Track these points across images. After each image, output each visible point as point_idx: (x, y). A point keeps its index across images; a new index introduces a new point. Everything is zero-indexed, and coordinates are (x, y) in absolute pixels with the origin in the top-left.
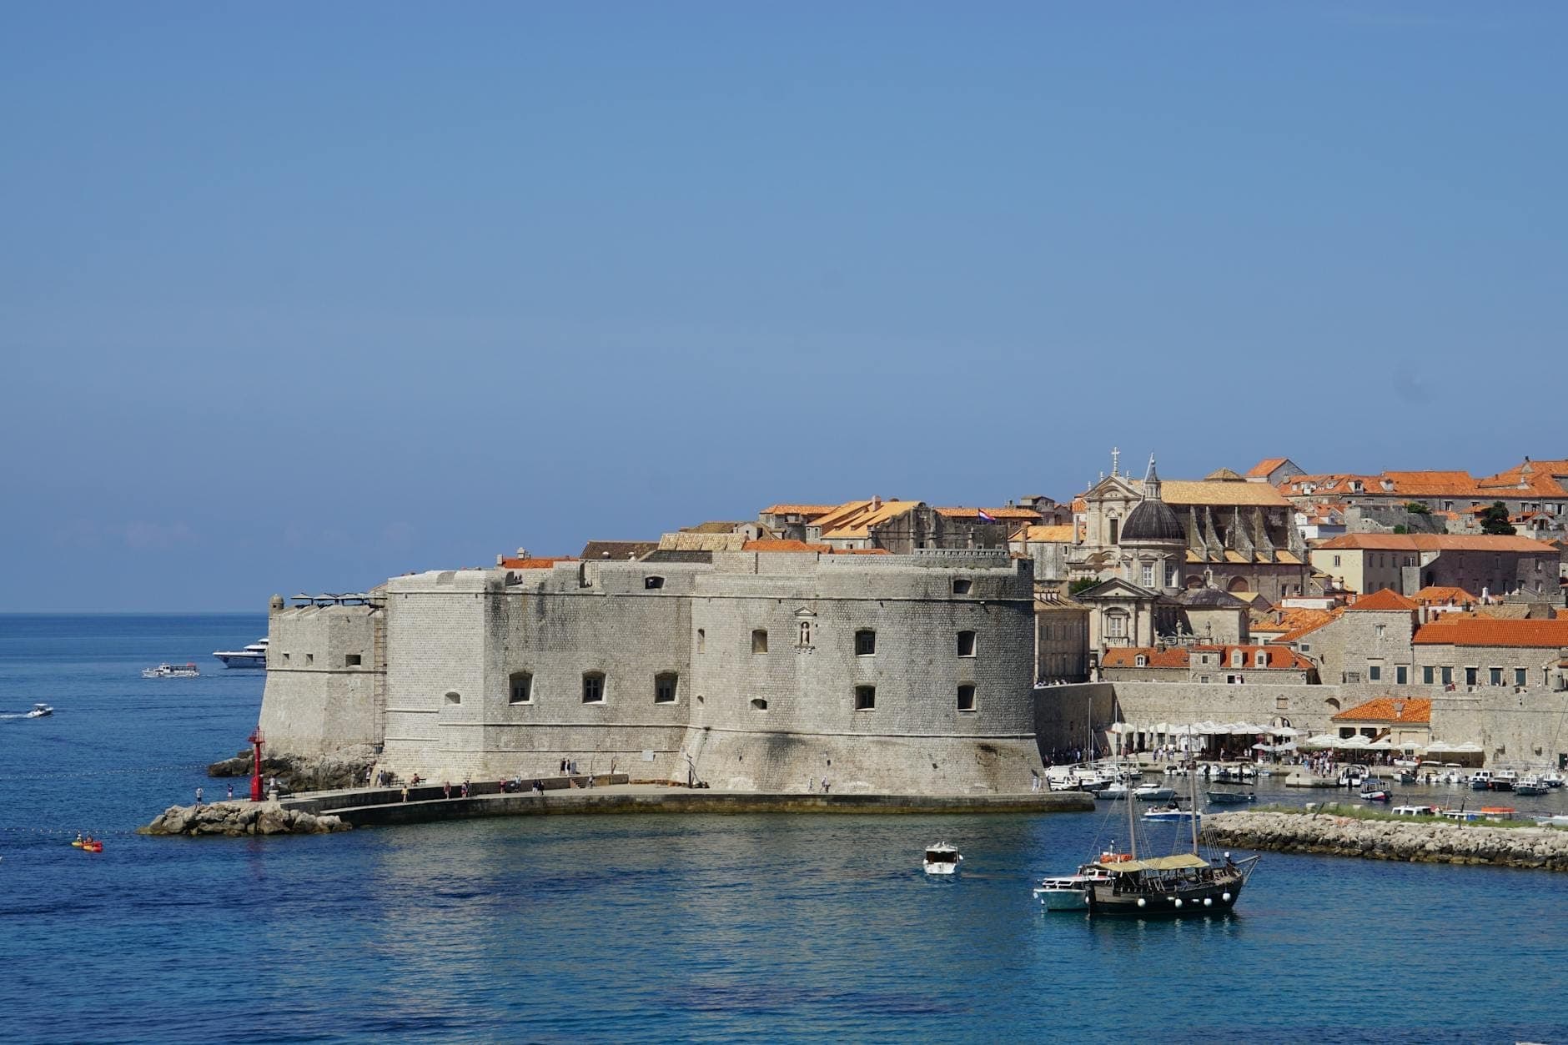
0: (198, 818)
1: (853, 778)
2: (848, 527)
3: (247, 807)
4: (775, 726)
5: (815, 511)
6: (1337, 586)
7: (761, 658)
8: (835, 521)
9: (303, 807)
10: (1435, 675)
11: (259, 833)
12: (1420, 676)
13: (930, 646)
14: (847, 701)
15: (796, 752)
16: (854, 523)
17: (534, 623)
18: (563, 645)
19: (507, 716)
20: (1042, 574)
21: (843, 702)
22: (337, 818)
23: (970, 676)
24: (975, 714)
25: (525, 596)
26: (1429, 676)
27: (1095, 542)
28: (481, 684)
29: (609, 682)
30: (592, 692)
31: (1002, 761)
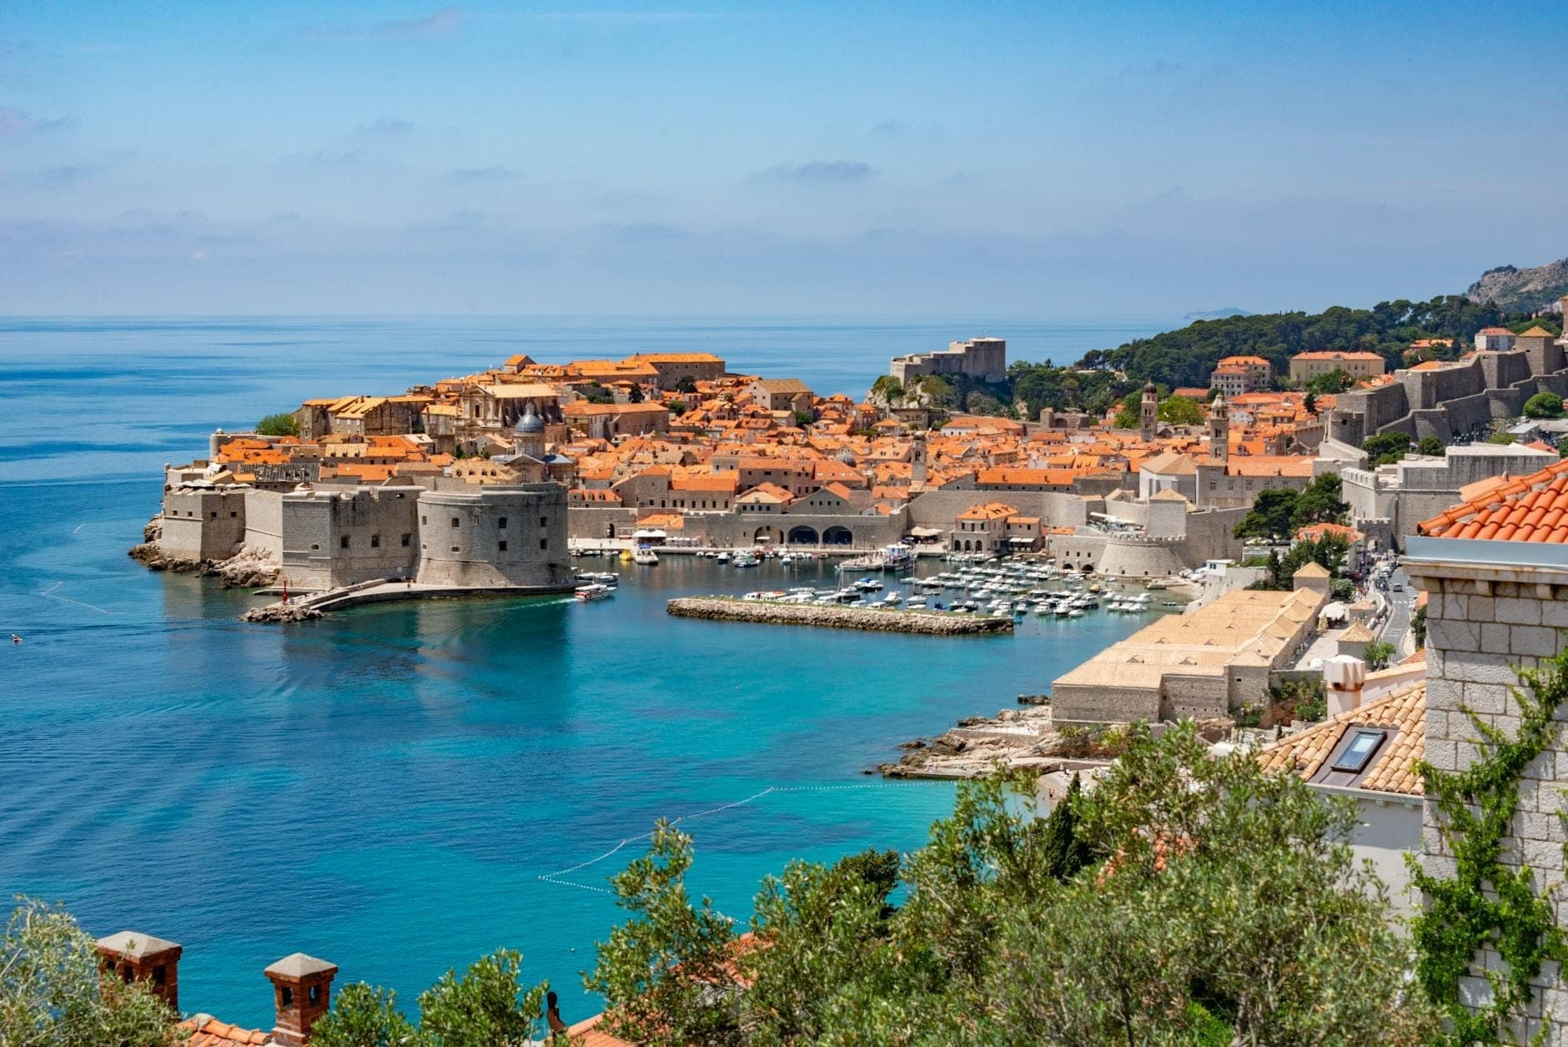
2: (350, 412)
4: (464, 559)
7: (457, 531)
8: (343, 408)
10: (677, 504)
12: (671, 504)
13: (530, 526)
14: (496, 548)
15: (473, 569)
17: (350, 513)
18: (364, 523)
19: (341, 556)
21: (493, 550)
22: (318, 611)
23: (545, 536)
24: (547, 551)
25: (347, 503)
26: (675, 504)
27: (467, 416)
28: (328, 541)
29: (382, 539)
30: (375, 543)
31: (558, 571)
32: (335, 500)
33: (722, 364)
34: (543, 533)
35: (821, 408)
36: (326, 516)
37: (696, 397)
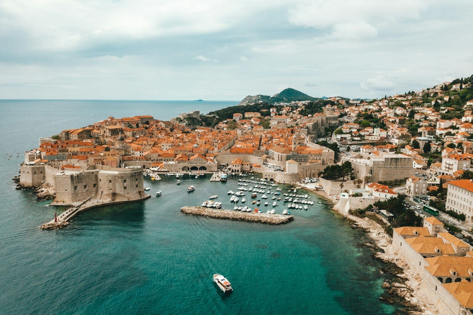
1: (124, 198)
2: (74, 133)
4: (113, 192)
7: (111, 184)
8: (72, 132)
10: (161, 160)
12: (159, 160)
13: (133, 181)
14: (123, 189)
15: (117, 195)
17: (77, 180)
18: (81, 182)
19: (74, 192)
23: (137, 184)
24: (138, 188)
25: (76, 177)
27: (102, 133)
28: (70, 188)
29: (87, 186)
30: (85, 187)
31: (141, 193)
32: (72, 176)
33: (153, 118)
36: (69, 181)
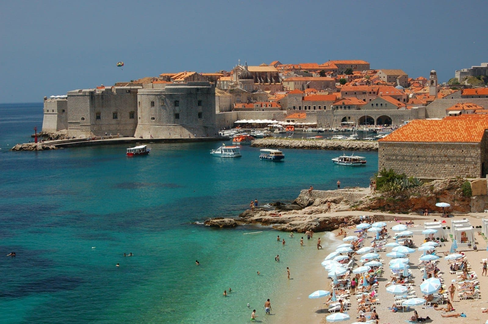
0: (23, 147)
1: (175, 135)
2: (179, 78)
3: (34, 144)
4: (157, 123)
5: (172, 75)
6: (288, 89)
7: (153, 108)
8: (177, 77)
9: (47, 144)
10: (307, 108)
11: (36, 150)
12: (304, 108)
13: (192, 104)
16: (181, 77)
17: (101, 101)
18: (108, 106)
19: (95, 122)
20: (224, 88)
21: (172, 118)
22: (55, 146)
23: (201, 111)
24: (202, 119)
25: (98, 95)
26: (306, 108)
27: (235, 81)
28: (89, 115)
29: (119, 114)
30: (115, 116)
31: (209, 130)
32: (92, 94)
33: (368, 65)
34: (200, 109)
35: (412, 82)
36: (87, 102)
37: (351, 77)
